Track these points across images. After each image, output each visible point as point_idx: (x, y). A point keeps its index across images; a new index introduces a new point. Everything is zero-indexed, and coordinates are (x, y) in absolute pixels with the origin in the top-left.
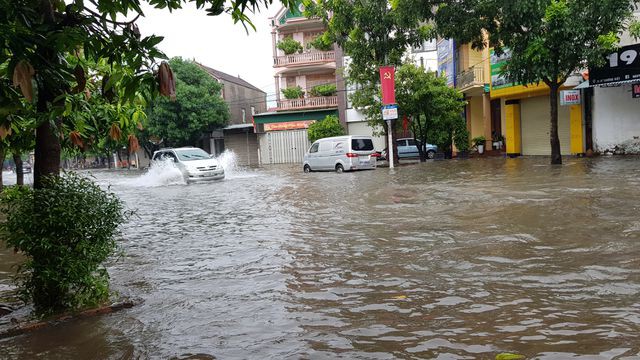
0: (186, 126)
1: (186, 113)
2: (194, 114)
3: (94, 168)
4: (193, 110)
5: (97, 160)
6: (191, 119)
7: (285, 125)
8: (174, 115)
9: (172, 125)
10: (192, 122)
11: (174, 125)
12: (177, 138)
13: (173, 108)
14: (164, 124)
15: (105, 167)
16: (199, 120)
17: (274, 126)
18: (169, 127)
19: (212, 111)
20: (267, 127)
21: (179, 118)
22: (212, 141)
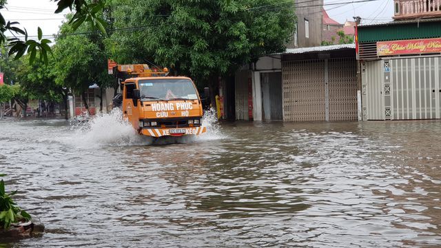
0: (224, 47)
1: (227, 23)
2: (241, 24)
3: (39, 117)
4: (240, 16)
5: (43, 105)
6: (237, 33)
7: (420, 46)
8: (206, 26)
9: (200, 43)
10: (238, 38)
11: (205, 44)
12: (207, 68)
13: (204, 12)
14: (186, 43)
15: (54, 116)
16: (249, 35)
17: (397, 47)
18: (196, 47)
19: (274, 18)
20: (382, 48)
21: (214, 31)
22: (257, 76)
